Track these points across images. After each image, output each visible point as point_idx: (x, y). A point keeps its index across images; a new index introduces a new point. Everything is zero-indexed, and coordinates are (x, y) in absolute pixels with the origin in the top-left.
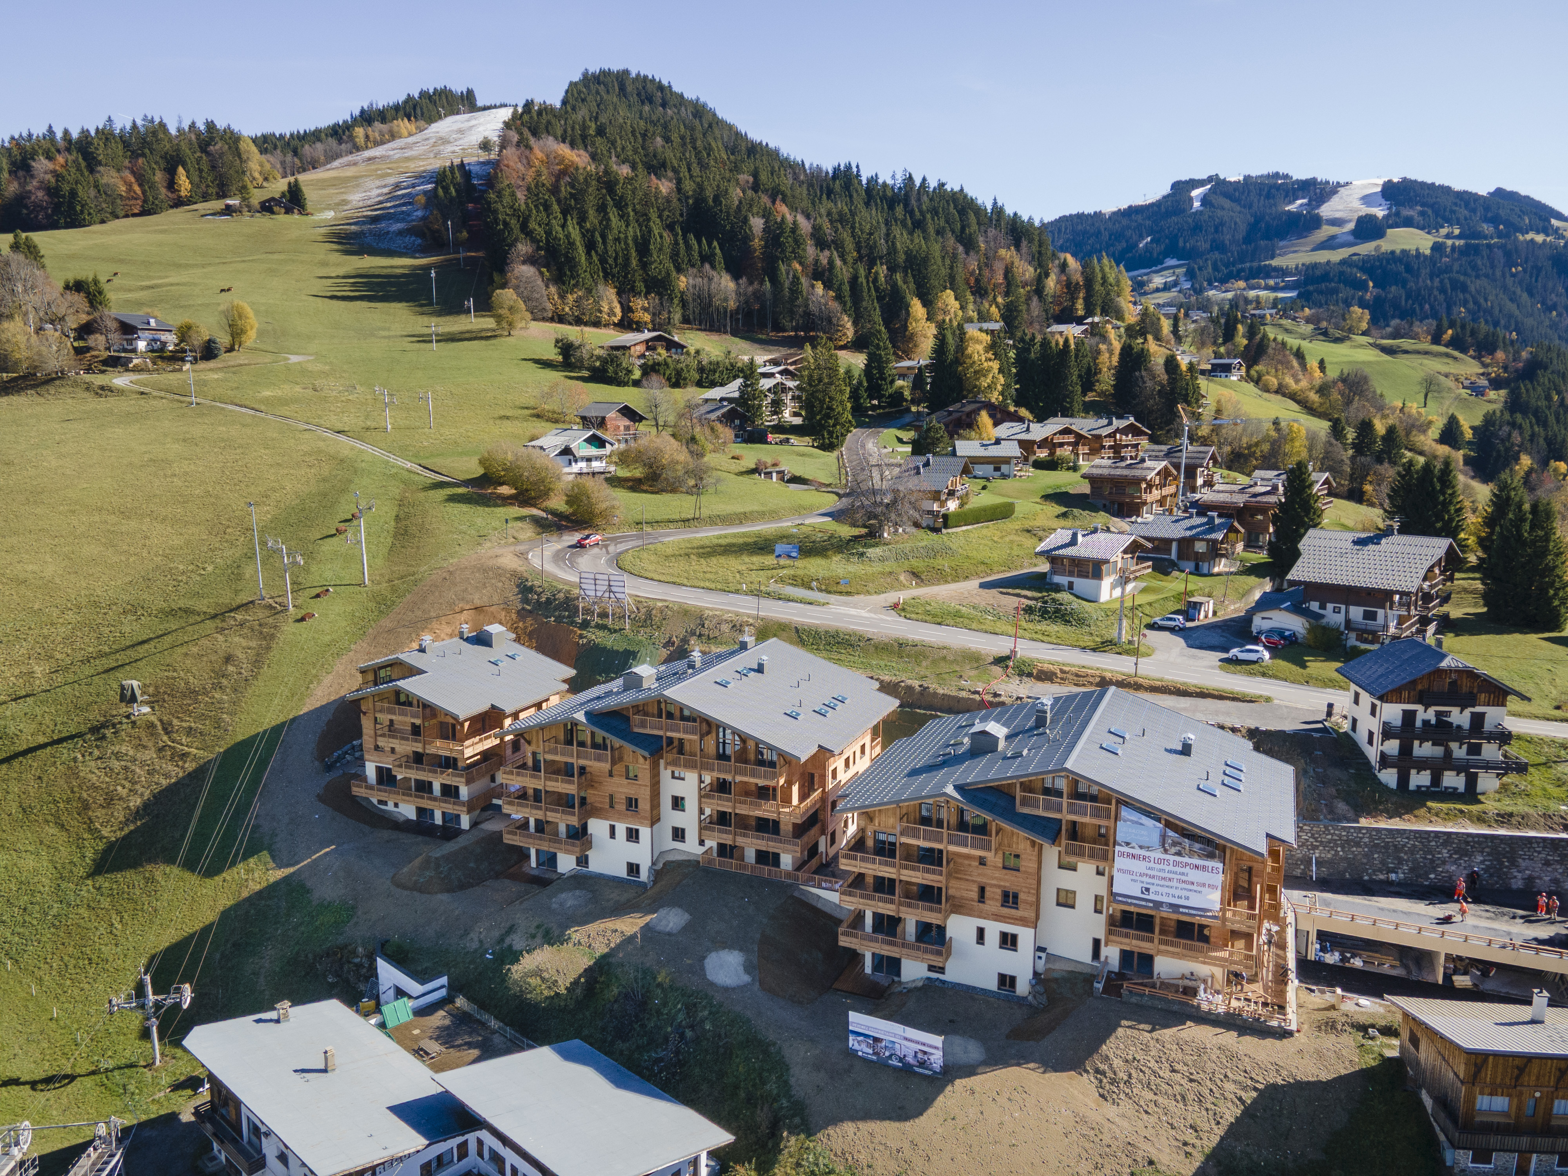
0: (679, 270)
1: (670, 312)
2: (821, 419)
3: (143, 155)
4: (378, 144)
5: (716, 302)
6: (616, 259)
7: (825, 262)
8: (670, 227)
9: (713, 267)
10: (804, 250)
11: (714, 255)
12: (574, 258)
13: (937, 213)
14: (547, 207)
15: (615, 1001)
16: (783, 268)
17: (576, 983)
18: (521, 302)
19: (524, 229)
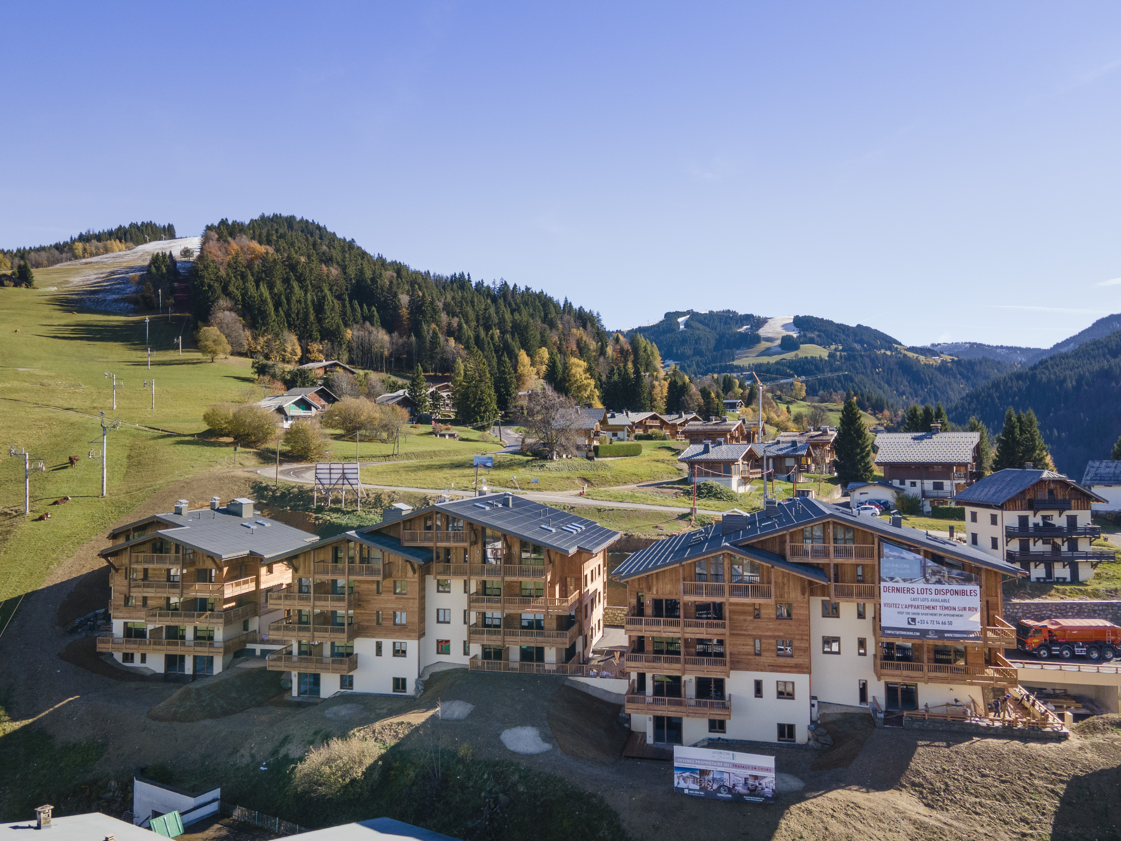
0: (346, 325)
1: (339, 354)
2: (475, 407)
4: (92, 255)
5: (375, 349)
6: (298, 314)
7: (455, 325)
8: (339, 297)
9: (372, 324)
10: (440, 317)
11: (372, 316)
12: (265, 311)
13: (527, 305)
14: (243, 277)
15: (413, 784)
16: (425, 327)
17: (371, 768)
18: (224, 337)
19: (225, 290)
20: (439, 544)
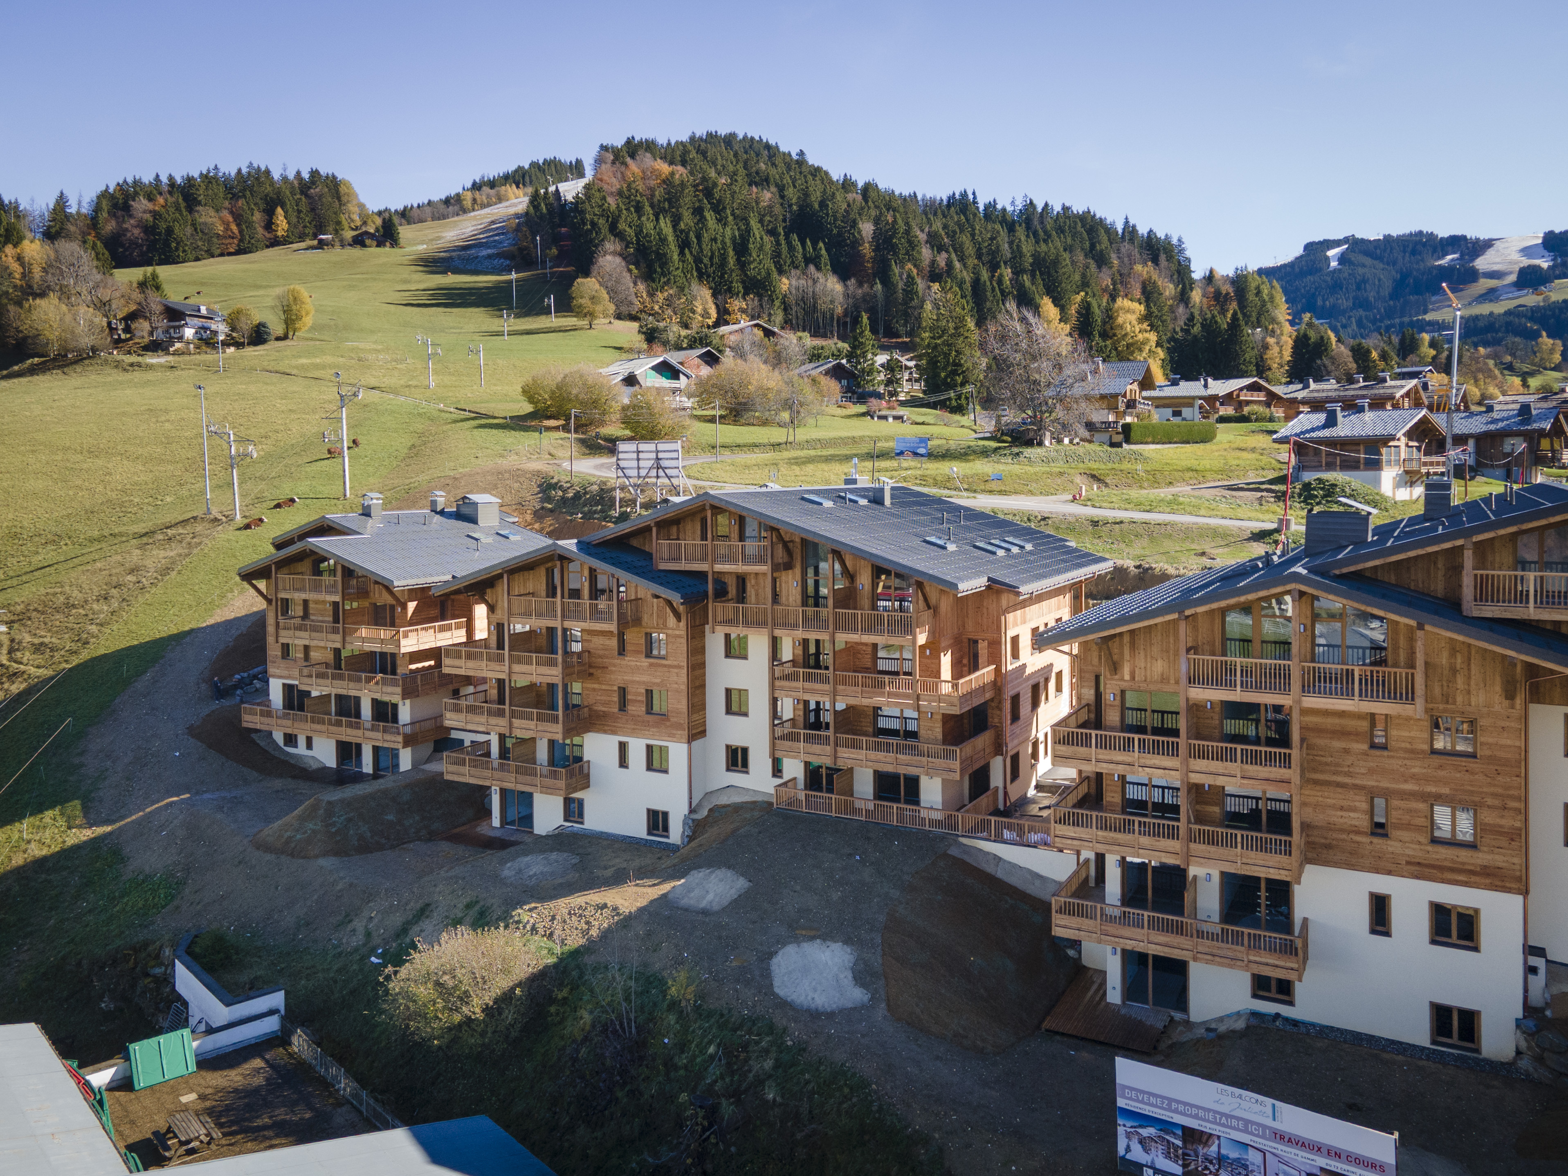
0: (781, 272)
1: (770, 315)
3: (244, 196)
4: (483, 206)
5: (822, 306)
6: (711, 258)
7: (943, 264)
8: (772, 232)
9: (818, 269)
10: (920, 253)
11: (819, 256)
12: (665, 255)
13: (1063, 232)
14: (639, 209)
15: (586, 1039)
16: (896, 270)
17: (506, 998)
18: (604, 292)
19: (613, 229)
20: (718, 567)
